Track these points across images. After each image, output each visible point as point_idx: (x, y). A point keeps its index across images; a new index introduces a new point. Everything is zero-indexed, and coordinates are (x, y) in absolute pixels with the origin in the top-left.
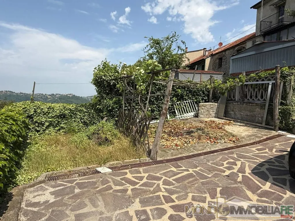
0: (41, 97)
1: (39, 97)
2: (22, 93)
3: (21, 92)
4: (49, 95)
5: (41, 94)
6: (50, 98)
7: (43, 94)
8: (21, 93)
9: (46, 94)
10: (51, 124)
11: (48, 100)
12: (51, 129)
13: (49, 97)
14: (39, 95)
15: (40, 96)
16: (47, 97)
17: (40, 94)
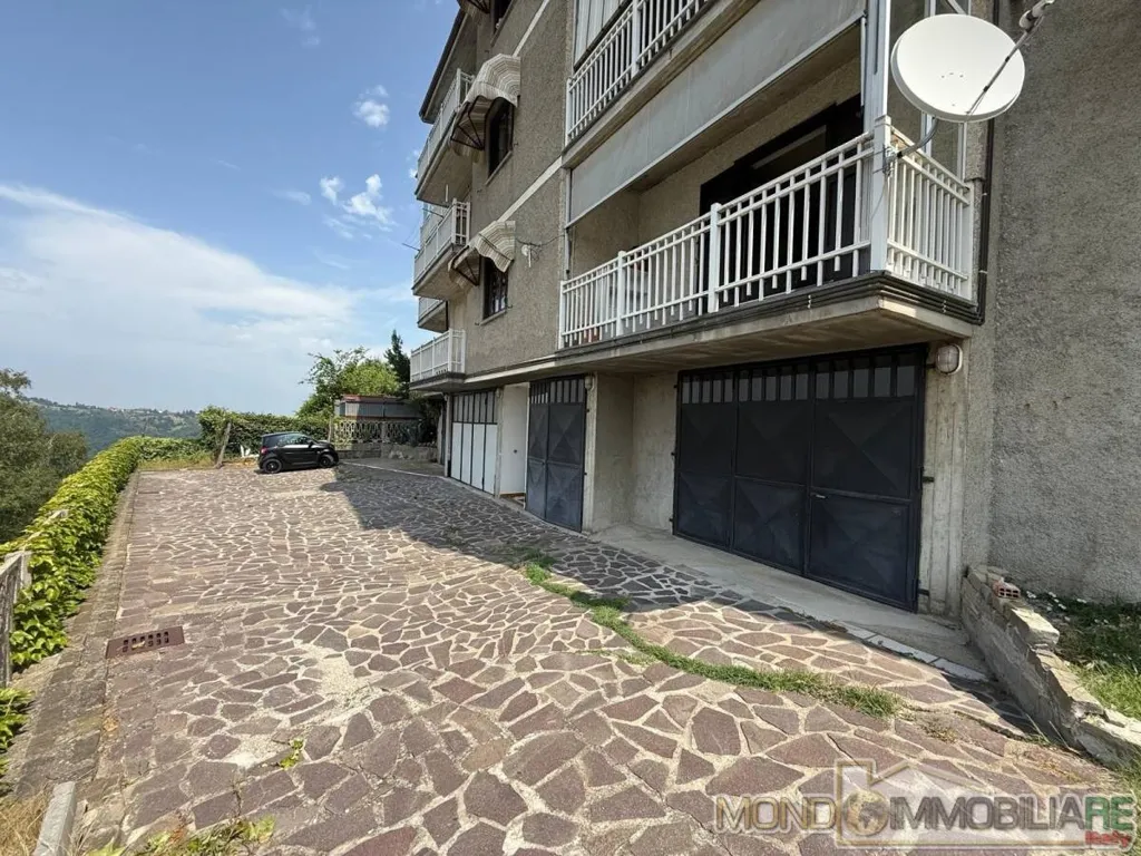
0: (150, 419)
1: (142, 418)
2: (83, 407)
3: (81, 403)
4: (178, 415)
5: (150, 411)
6: (179, 425)
7: (155, 411)
8: (78, 406)
9: (165, 413)
10: (158, 454)
11: (174, 429)
12: (158, 458)
13: (177, 420)
14: (141, 415)
15: (147, 418)
16: (170, 420)
17: (145, 410)
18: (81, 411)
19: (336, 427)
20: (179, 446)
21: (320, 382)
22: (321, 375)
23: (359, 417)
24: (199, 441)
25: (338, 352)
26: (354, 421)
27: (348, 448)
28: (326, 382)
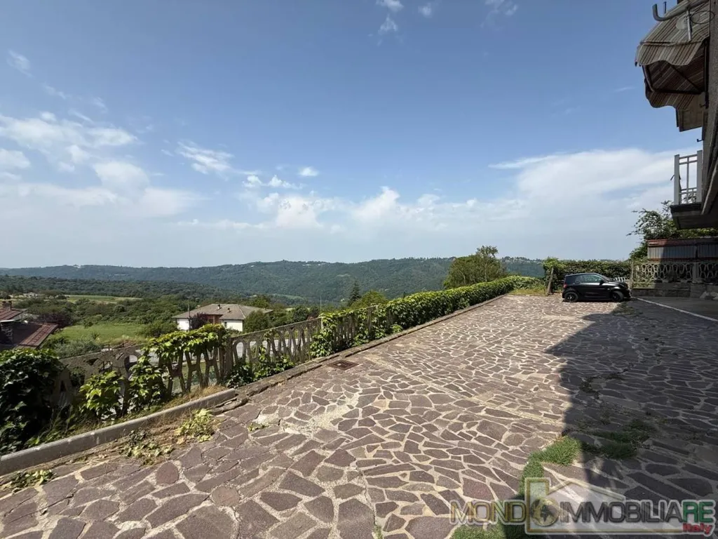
18: (539, 263)
19: (638, 269)
20: (533, 282)
21: (646, 231)
22: (647, 226)
23: (662, 260)
24: (543, 279)
25: (666, 203)
26: (657, 263)
27: (650, 287)
28: (652, 231)
